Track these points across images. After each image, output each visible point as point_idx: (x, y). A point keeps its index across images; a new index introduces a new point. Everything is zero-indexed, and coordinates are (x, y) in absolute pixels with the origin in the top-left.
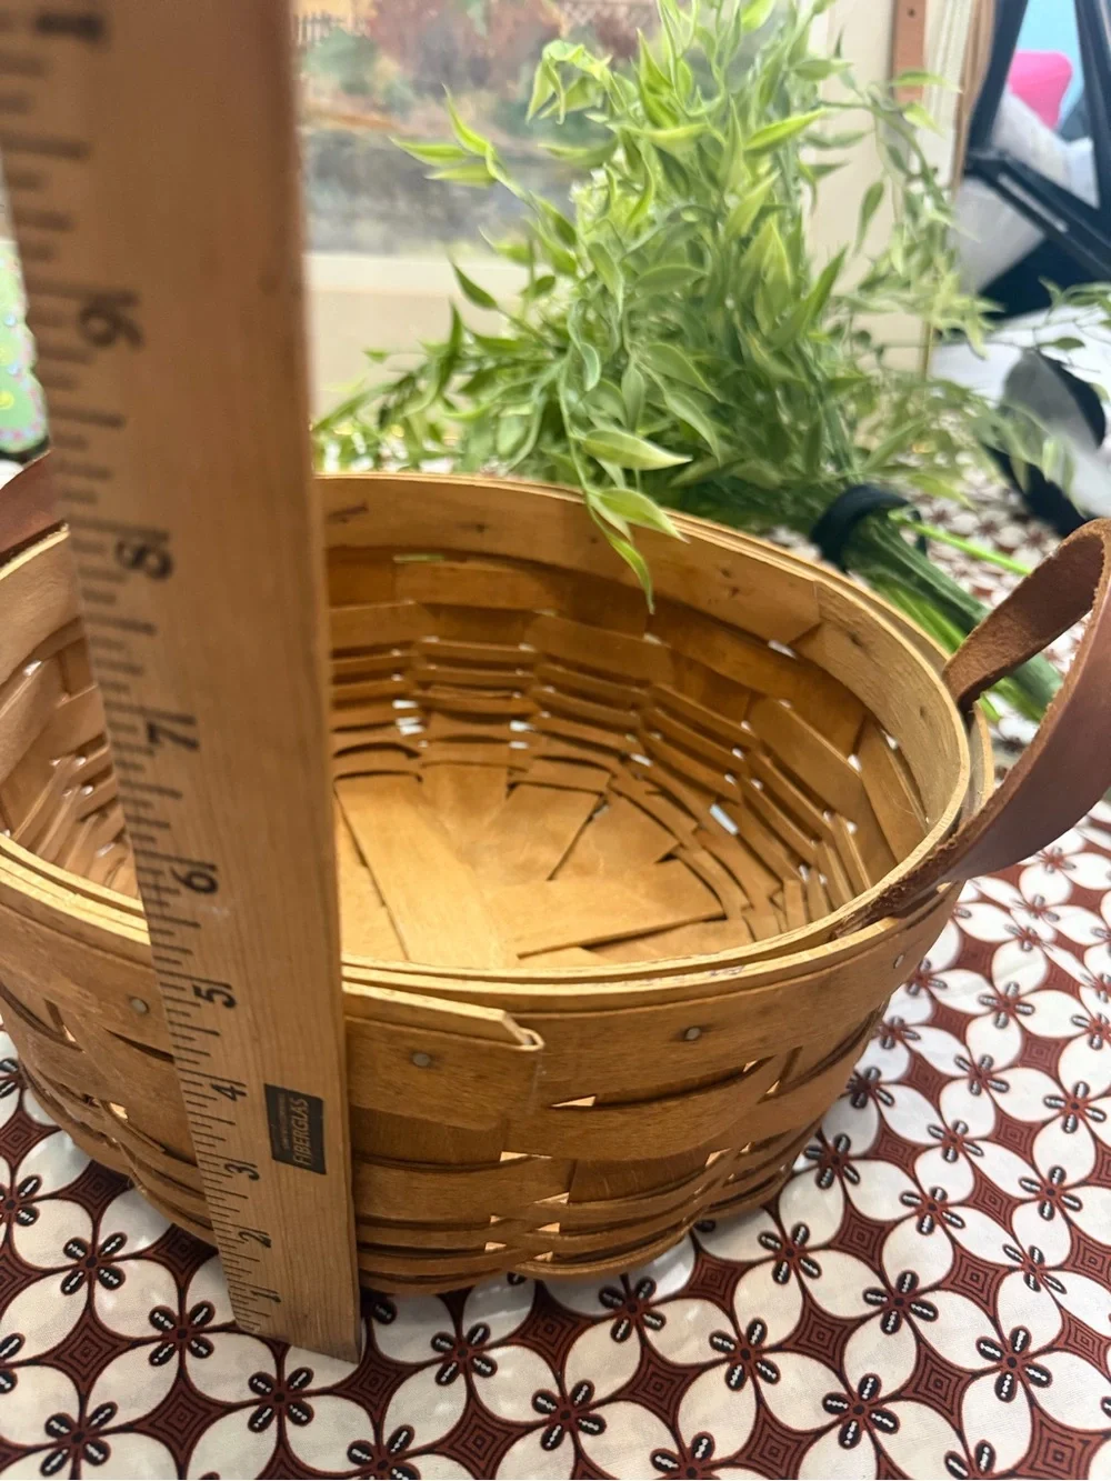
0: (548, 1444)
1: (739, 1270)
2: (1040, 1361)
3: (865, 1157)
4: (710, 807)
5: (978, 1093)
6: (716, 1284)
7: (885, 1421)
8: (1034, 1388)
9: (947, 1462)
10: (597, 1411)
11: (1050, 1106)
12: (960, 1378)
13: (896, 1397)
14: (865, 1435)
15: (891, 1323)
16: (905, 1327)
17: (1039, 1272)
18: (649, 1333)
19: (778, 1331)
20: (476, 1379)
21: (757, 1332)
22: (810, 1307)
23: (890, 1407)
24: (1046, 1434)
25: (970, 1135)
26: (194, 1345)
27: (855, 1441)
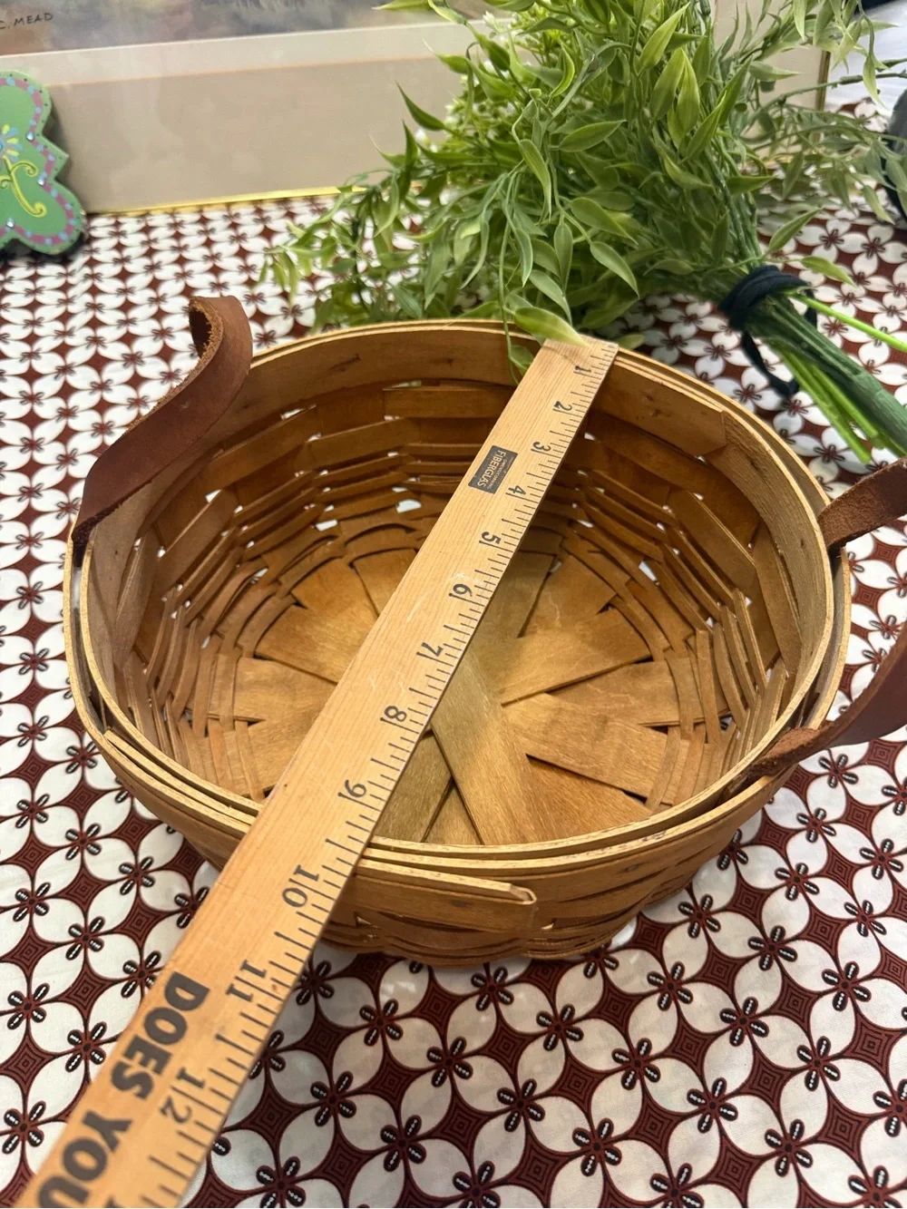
0: (549, 1047)
1: (667, 929)
2: (863, 984)
3: (752, 843)
4: (639, 564)
5: (835, 786)
6: (651, 938)
7: (760, 1029)
8: (859, 1002)
9: (798, 1052)
10: (578, 1025)
11: (886, 794)
12: (810, 998)
13: (767, 1013)
14: (747, 1038)
15: (766, 963)
16: (775, 966)
17: (868, 920)
18: (608, 971)
19: (692, 969)
20: (502, 1006)
21: (678, 971)
22: (713, 952)
23: (763, 1019)
24: (865, 1031)
25: (828, 819)
26: (322, 989)
27: (740, 1041)
